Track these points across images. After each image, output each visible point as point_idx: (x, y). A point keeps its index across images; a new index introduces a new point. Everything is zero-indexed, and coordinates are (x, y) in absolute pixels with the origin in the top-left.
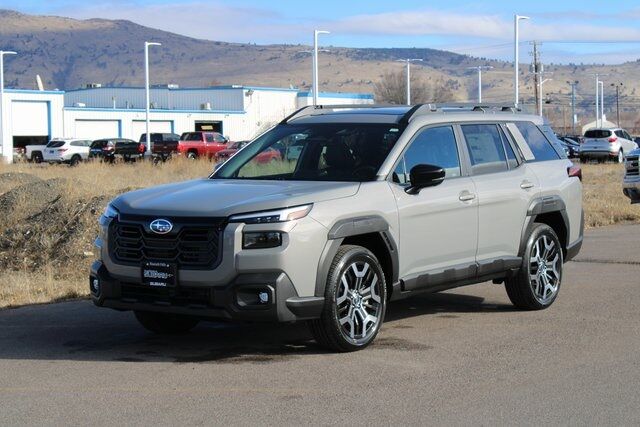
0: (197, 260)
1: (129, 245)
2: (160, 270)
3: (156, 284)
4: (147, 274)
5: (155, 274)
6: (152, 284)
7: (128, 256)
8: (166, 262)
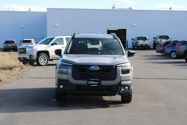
0: (108, 78)
1: (80, 74)
2: (95, 81)
3: (93, 85)
4: (89, 82)
5: (93, 82)
6: (92, 85)
7: (80, 77)
8: (98, 79)
